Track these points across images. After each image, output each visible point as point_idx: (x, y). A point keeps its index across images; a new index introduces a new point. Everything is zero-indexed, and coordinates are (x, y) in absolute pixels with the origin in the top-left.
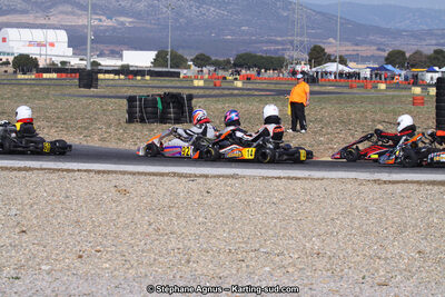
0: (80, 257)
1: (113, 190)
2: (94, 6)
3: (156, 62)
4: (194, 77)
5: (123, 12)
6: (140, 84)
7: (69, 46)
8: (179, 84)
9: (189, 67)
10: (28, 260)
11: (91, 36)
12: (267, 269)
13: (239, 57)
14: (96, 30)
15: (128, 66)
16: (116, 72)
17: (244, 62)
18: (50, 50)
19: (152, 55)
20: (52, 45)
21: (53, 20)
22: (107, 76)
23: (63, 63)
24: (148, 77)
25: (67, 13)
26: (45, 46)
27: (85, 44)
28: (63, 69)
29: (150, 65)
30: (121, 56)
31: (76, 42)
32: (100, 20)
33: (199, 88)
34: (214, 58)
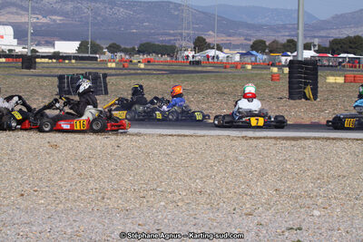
0: (22, 195)
1: (47, 145)
2: (32, 7)
3: (79, 49)
4: (109, 61)
5: (54, 12)
6: (68, 66)
7: (14, 38)
8: (97, 66)
9: (104, 53)
11: (31, 30)
12: (163, 203)
13: (141, 45)
14: (34, 25)
15: (59, 53)
16: (50, 57)
17: (145, 49)
19: (76, 44)
20: (2, 37)
21: (3, 19)
22: (43, 60)
23: (9, 50)
24: (73, 61)
25: (12, 13)
27: (27, 36)
28: (10, 55)
29: (75, 51)
30: (54, 45)
31: (20, 35)
32: (38, 18)
33: (111, 68)
34: (123, 47)
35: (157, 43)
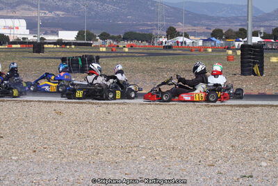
0: (35, 151)
1: (53, 112)
2: (41, 5)
3: (78, 37)
4: (100, 46)
5: (58, 8)
6: (68, 50)
7: (27, 29)
8: (91, 50)
9: (97, 40)
10: (4, 154)
11: (40, 23)
12: (144, 157)
13: (126, 34)
14: (43, 19)
15: (61, 40)
16: (55, 43)
17: (128, 37)
18: (16, 31)
19: (75, 33)
20: (17, 28)
21: (18, 14)
22: (49, 46)
23: (23, 38)
24: (73, 46)
25: (25, 9)
26: (13, 28)
27: (37, 27)
28: (23, 42)
29: (74, 39)
30: (58, 34)
31: (31, 26)
32: (45, 13)
33: (103, 52)
34: (111, 35)
35: (138, 32)
